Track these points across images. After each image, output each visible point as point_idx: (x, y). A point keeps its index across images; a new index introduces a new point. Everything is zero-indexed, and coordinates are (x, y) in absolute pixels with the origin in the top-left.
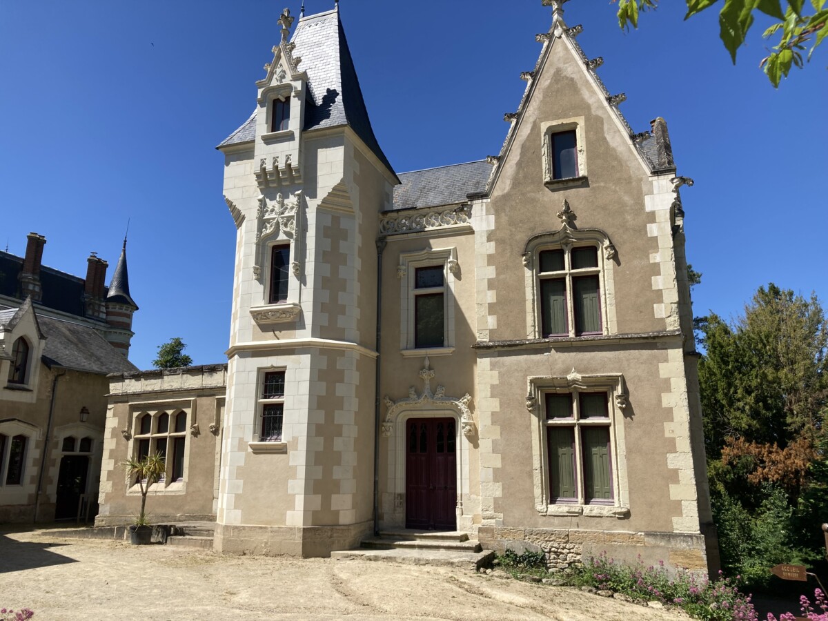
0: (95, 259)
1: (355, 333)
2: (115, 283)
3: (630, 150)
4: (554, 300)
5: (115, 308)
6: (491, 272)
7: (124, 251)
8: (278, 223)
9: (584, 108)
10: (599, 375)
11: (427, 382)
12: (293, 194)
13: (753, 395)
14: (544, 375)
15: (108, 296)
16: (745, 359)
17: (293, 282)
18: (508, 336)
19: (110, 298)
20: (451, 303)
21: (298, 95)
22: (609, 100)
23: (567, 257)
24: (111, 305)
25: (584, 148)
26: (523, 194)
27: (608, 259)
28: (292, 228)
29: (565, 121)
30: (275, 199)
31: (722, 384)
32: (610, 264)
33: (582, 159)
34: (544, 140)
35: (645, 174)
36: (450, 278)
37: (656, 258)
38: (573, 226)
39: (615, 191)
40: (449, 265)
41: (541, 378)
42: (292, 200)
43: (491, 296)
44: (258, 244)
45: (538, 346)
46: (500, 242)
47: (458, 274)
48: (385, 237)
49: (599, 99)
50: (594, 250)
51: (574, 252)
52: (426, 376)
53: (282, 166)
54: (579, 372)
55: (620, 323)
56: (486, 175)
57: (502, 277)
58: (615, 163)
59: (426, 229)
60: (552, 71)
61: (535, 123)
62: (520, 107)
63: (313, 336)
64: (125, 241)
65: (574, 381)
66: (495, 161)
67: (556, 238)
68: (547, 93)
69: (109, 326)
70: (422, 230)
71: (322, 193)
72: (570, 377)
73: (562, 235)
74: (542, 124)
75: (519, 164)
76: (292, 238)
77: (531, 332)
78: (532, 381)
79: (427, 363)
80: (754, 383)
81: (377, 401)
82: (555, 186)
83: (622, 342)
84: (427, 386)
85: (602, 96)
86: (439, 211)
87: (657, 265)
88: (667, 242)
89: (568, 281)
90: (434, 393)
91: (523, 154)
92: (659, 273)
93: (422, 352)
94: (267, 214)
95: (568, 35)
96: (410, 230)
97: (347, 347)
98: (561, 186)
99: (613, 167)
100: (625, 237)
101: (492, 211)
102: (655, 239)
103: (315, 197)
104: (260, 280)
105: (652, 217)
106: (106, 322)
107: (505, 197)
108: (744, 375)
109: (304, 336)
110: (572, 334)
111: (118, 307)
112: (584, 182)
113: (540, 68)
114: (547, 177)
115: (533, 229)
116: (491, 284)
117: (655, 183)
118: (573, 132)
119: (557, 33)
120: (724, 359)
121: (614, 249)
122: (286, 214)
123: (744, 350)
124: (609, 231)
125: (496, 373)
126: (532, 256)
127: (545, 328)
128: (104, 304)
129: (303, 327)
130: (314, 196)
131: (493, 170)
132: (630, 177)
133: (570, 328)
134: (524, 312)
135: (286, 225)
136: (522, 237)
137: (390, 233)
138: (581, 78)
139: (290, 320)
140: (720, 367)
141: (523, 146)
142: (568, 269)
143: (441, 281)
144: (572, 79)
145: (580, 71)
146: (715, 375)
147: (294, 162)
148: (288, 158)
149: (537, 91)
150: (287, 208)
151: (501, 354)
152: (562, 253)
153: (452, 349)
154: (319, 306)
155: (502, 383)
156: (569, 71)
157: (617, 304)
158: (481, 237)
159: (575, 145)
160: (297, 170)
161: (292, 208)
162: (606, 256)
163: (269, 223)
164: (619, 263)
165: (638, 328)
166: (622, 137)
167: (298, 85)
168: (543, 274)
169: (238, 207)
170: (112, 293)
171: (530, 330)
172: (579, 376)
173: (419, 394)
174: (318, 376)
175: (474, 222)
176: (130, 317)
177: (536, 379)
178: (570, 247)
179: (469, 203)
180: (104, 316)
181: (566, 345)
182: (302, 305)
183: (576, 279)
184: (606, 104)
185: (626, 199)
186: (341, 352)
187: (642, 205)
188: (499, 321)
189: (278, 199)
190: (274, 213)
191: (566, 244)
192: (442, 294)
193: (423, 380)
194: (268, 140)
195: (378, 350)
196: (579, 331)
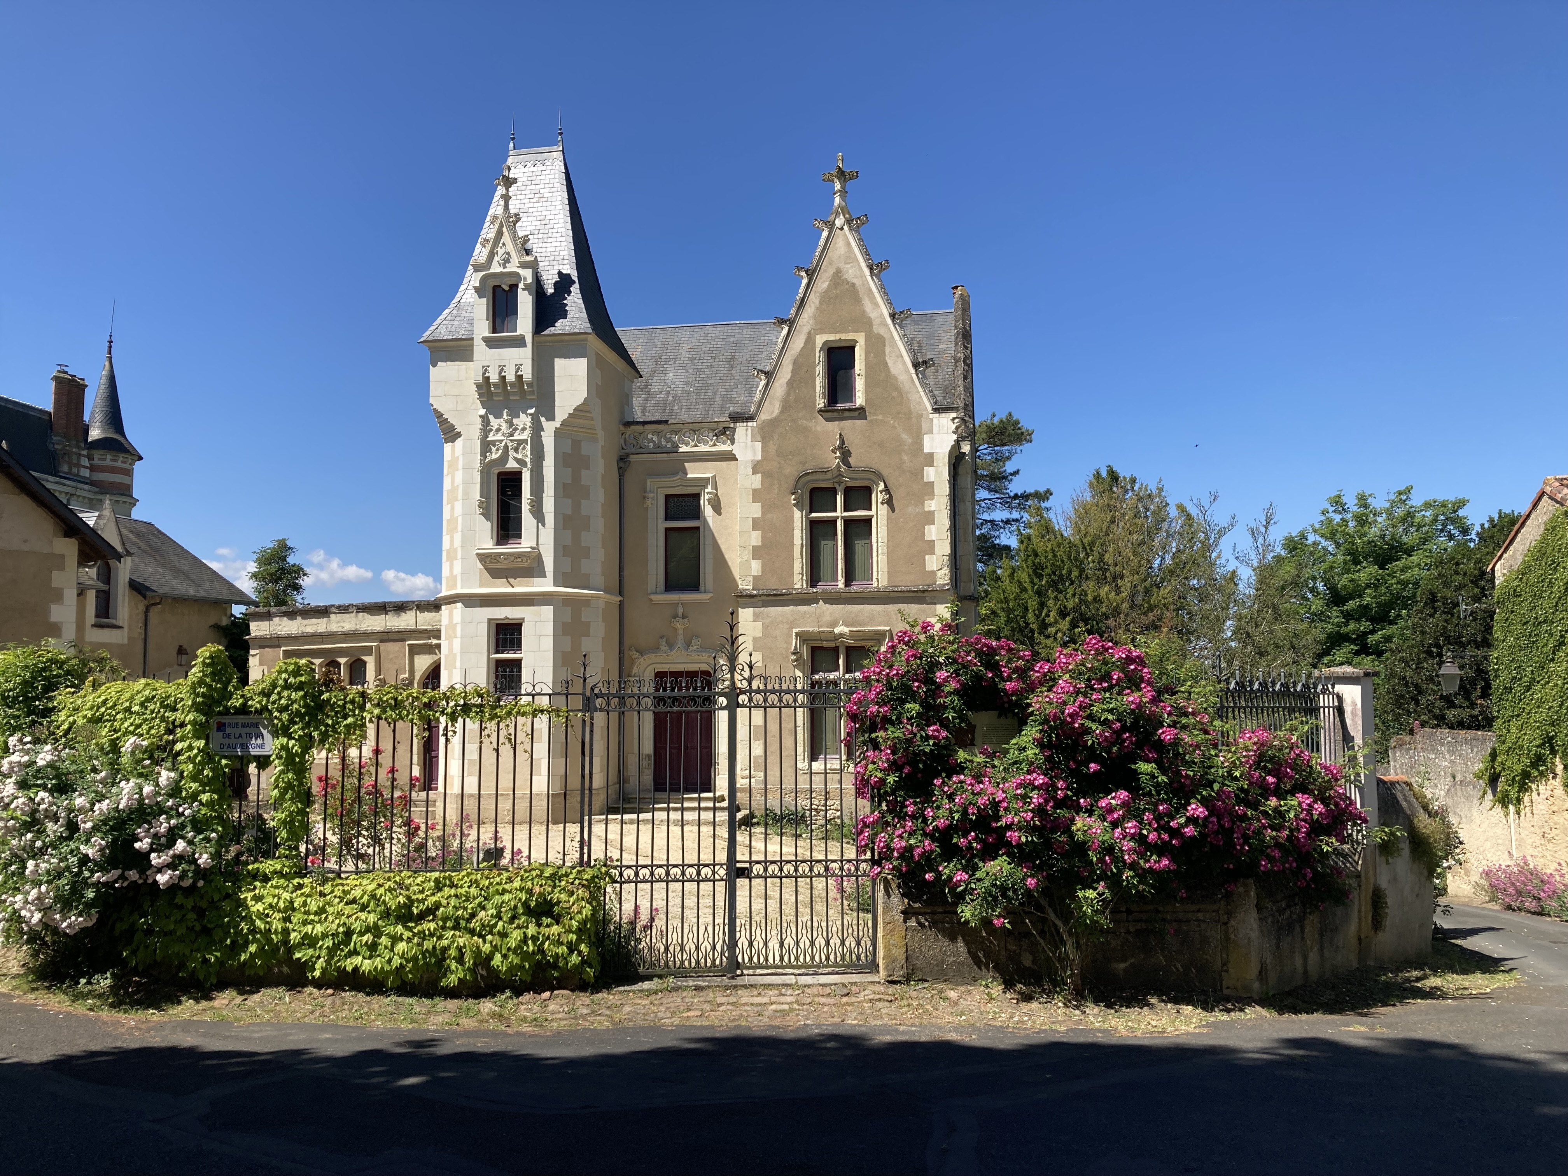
0: (66, 376)
1: (599, 578)
2: (98, 416)
3: (913, 380)
4: (825, 545)
5: (105, 460)
6: (756, 510)
7: (110, 358)
8: (506, 447)
9: (864, 323)
10: (866, 628)
11: (681, 632)
12: (525, 412)
13: (1068, 619)
14: (811, 628)
15: (90, 440)
16: (1064, 572)
17: (528, 520)
18: (773, 584)
19: (92, 442)
20: (709, 542)
21: (527, 288)
22: (893, 316)
23: (839, 499)
24: (97, 454)
25: (863, 372)
26: (794, 421)
27: (882, 503)
28: (526, 454)
29: (844, 336)
30: (501, 416)
31: (1033, 604)
32: (883, 510)
33: (860, 384)
34: (819, 358)
35: (926, 409)
36: (708, 511)
37: (931, 505)
38: (849, 466)
39: (894, 427)
40: (707, 497)
41: (808, 632)
42: (524, 420)
43: (756, 538)
44: (482, 472)
45: (805, 596)
46: (767, 476)
47: (717, 508)
48: (628, 455)
49: (882, 315)
50: (868, 491)
51: (848, 491)
52: (679, 625)
53: (510, 377)
54: (846, 625)
55: (892, 573)
56: (751, 393)
57: (769, 516)
58: (895, 394)
59: (681, 450)
60: (832, 271)
61: (809, 333)
62: (793, 311)
63: (556, 584)
64: (111, 342)
65: (842, 635)
66: (763, 376)
67: (829, 476)
68: (826, 297)
69: (96, 490)
70: (674, 450)
71: (562, 414)
72: (837, 630)
73: (835, 473)
74: (818, 337)
75: (790, 383)
76: (526, 466)
77: (799, 581)
78: (797, 634)
79: (680, 611)
80: (1070, 604)
81: (621, 652)
82: (829, 415)
83: (892, 595)
84: (681, 637)
85: (885, 312)
86: (696, 429)
87: (932, 513)
88: (943, 488)
89: (840, 525)
90: (688, 644)
91: (794, 372)
92: (932, 523)
93: (674, 597)
94: (491, 434)
95: (851, 229)
96: (659, 450)
97: (592, 596)
98: (835, 415)
99: (893, 398)
100: (901, 480)
101: (759, 438)
102: (931, 484)
103: (553, 419)
104: (486, 515)
105: (929, 460)
106: (92, 483)
107: (774, 423)
108: (1061, 592)
109: (545, 585)
110: (841, 584)
111: (109, 457)
112: (860, 413)
113: (817, 266)
114: (821, 403)
115: (803, 463)
116: (756, 524)
117: (935, 421)
118: (852, 348)
119: (839, 222)
120: (1037, 571)
121: (889, 493)
122: (517, 436)
123: (1063, 561)
124: (885, 472)
125: (759, 625)
126: (802, 495)
127: (814, 576)
128: (85, 452)
129: (544, 575)
130: (551, 417)
131: (760, 388)
132: (910, 412)
133: (840, 577)
134: (791, 558)
135: (516, 450)
136: (792, 471)
137: (634, 450)
138: (863, 284)
139: (526, 565)
140: (1032, 582)
141: (795, 362)
142: (839, 513)
143: (696, 513)
144: (853, 285)
145: (863, 276)
146: (1026, 590)
147: (527, 375)
148: (518, 368)
149: (812, 296)
150: (516, 429)
151: (765, 604)
152: (834, 491)
153: (710, 595)
154: (561, 550)
155: (766, 635)
156: (850, 274)
157: (889, 554)
158: (746, 467)
159: (853, 366)
160: (529, 384)
161: (524, 429)
162: (880, 500)
163: (494, 446)
164: (893, 510)
165: (909, 581)
166: (904, 363)
167: (527, 275)
168: (813, 515)
169: (451, 420)
170: (95, 433)
171: (797, 578)
172: (846, 630)
173: (671, 645)
174: (562, 630)
175: (737, 449)
176: (129, 473)
177: (802, 632)
178: (843, 486)
179: (732, 425)
180: (86, 473)
181: (834, 596)
182: (540, 548)
183: (847, 522)
184: (889, 321)
185: (904, 436)
186: (584, 602)
187: (921, 446)
188: (763, 566)
189: (505, 416)
190: (500, 434)
191: (839, 483)
192: (698, 528)
193: (676, 630)
194: (490, 343)
195: (621, 593)
196: (848, 582)
